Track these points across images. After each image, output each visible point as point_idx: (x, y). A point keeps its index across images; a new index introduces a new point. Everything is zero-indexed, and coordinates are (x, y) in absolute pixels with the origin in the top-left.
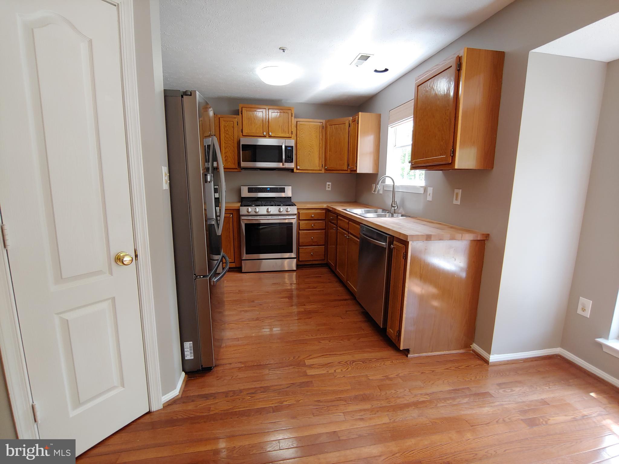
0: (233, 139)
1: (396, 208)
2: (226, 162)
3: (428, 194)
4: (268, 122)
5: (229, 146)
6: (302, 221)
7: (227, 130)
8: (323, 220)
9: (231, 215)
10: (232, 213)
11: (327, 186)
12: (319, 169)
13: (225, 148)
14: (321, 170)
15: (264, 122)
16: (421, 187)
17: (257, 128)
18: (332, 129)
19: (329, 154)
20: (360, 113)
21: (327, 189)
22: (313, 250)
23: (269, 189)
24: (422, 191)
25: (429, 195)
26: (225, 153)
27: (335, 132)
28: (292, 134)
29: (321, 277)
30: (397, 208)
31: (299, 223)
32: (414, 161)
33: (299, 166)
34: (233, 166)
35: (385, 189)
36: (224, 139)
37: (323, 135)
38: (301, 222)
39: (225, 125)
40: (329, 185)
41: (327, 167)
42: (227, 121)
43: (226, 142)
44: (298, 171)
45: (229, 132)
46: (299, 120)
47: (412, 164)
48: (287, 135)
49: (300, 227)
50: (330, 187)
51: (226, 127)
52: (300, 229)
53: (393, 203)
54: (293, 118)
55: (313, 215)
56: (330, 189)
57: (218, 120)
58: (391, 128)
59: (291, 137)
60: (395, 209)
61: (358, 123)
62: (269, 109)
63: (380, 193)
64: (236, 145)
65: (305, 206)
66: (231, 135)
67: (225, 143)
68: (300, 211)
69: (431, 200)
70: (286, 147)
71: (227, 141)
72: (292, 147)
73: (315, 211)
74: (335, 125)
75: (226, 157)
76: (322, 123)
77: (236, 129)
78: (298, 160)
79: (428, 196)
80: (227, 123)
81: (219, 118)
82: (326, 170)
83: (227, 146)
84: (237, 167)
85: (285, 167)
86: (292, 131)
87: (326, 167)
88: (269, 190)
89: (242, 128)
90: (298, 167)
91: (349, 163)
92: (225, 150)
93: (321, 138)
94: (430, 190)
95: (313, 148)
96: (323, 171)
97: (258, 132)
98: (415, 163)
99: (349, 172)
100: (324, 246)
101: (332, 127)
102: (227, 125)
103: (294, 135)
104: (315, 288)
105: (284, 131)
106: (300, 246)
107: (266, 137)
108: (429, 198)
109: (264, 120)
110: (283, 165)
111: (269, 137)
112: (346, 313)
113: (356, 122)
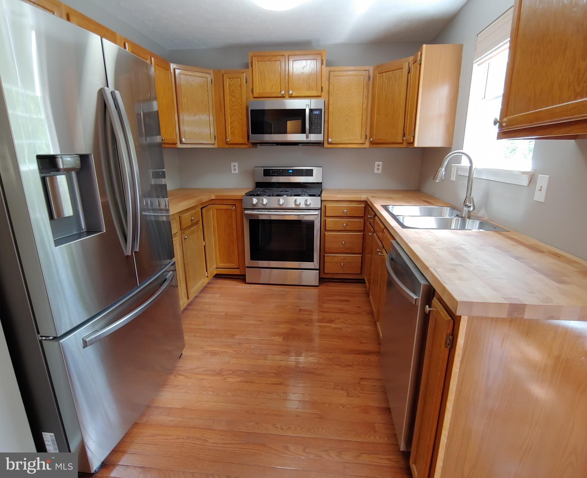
0: (241, 103)
1: (471, 209)
2: (232, 135)
3: (538, 187)
4: (289, 75)
5: (236, 113)
6: (329, 218)
7: (233, 90)
8: (361, 218)
9: (234, 208)
10: (235, 205)
11: (376, 167)
12: (361, 142)
13: (231, 117)
14: (364, 144)
15: (283, 76)
16: (524, 173)
17: (272, 85)
18: (383, 78)
19: (376, 118)
20: (424, 46)
21: (376, 171)
22: (344, 259)
23: (291, 171)
24: (525, 182)
25: (540, 190)
26: (230, 123)
27: (386, 84)
28: (322, 91)
29: (348, 301)
30: (474, 209)
31: (325, 220)
32: (505, 119)
33: (331, 138)
34: (241, 141)
35: (460, 173)
36: (229, 104)
37: (368, 90)
38: (328, 220)
39: (230, 84)
40: (379, 165)
41: (373, 139)
42: (233, 78)
43: (232, 108)
44: (329, 146)
45: (235, 93)
46: (332, 68)
47: (501, 126)
48: (314, 93)
49: (326, 227)
50: (380, 167)
51: (231, 86)
52: (327, 229)
53: (468, 199)
54: (324, 66)
55: (345, 211)
56: (380, 172)
57: (222, 77)
58: (479, 65)
59: (320, 96)
60: (469, 212)
61: (420, 64)
62: (289, 56)
63: (452, 179)
64: (245, 111)
65: (334, 197)
66: (239, 98)
67: (230, 108)
68: (327, 204)
69: (543, 202)
70: (311, 111)
71: (233, 106)
72: (321, 110)
73: (349, 204)
74: (387, 72)
75: (233, 129)
76: (369, 70)
77: (244, 88)
78: (330, 130)
79: (537, 193)
80: (233, 81)
81: (223, 75)
82: (372, 143)
83: (233, 113)
84: (246, 142)
85: (309, 139)
86: (322, 88)
87: (371, 139)
88: (291, 173)
89: (252, 87)
90: (330, 140)
91: (405, 132)
92: (230, 119)
93: (365, 95)
94: (543, 180)
95: (352, 111)
96: (367, 145)
97: (273, 91)
98: (509, 124)
99: (405, 145)
100: (361, 255)
101: (383, 76)
102: (233, 84)
103: (325, 94)
104: (331, 321)
105: (310, 88)
106: (326, 252)
107: (284, 97)
108: (540, 196)
109: (283, 72)
110: (307, 137)
111: (289, 97)
112: (359, 383)
113: (418, 63)
